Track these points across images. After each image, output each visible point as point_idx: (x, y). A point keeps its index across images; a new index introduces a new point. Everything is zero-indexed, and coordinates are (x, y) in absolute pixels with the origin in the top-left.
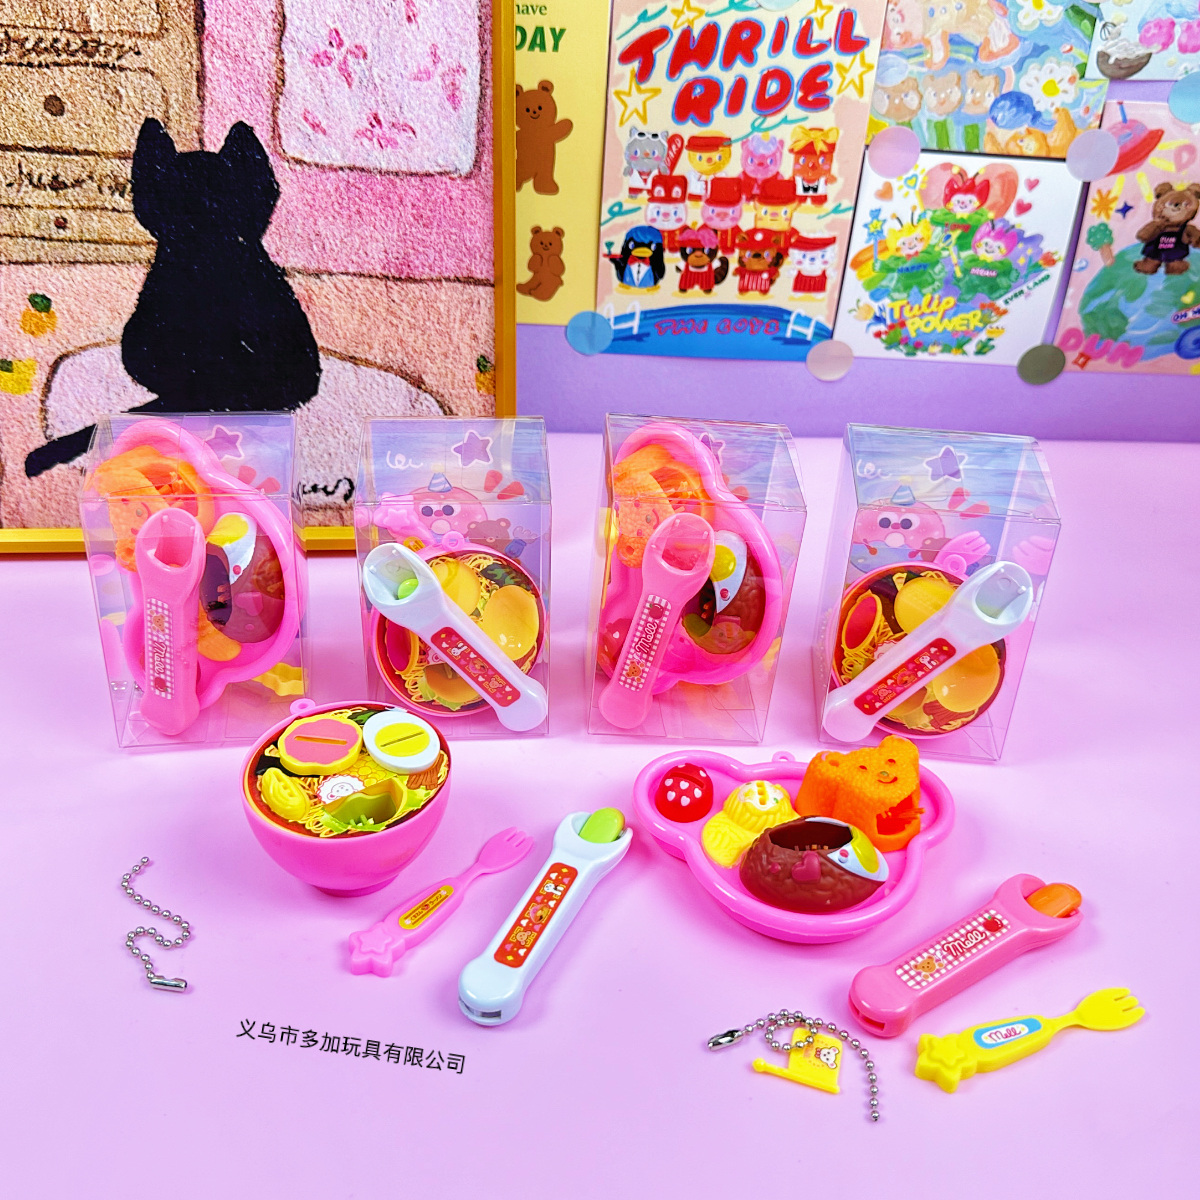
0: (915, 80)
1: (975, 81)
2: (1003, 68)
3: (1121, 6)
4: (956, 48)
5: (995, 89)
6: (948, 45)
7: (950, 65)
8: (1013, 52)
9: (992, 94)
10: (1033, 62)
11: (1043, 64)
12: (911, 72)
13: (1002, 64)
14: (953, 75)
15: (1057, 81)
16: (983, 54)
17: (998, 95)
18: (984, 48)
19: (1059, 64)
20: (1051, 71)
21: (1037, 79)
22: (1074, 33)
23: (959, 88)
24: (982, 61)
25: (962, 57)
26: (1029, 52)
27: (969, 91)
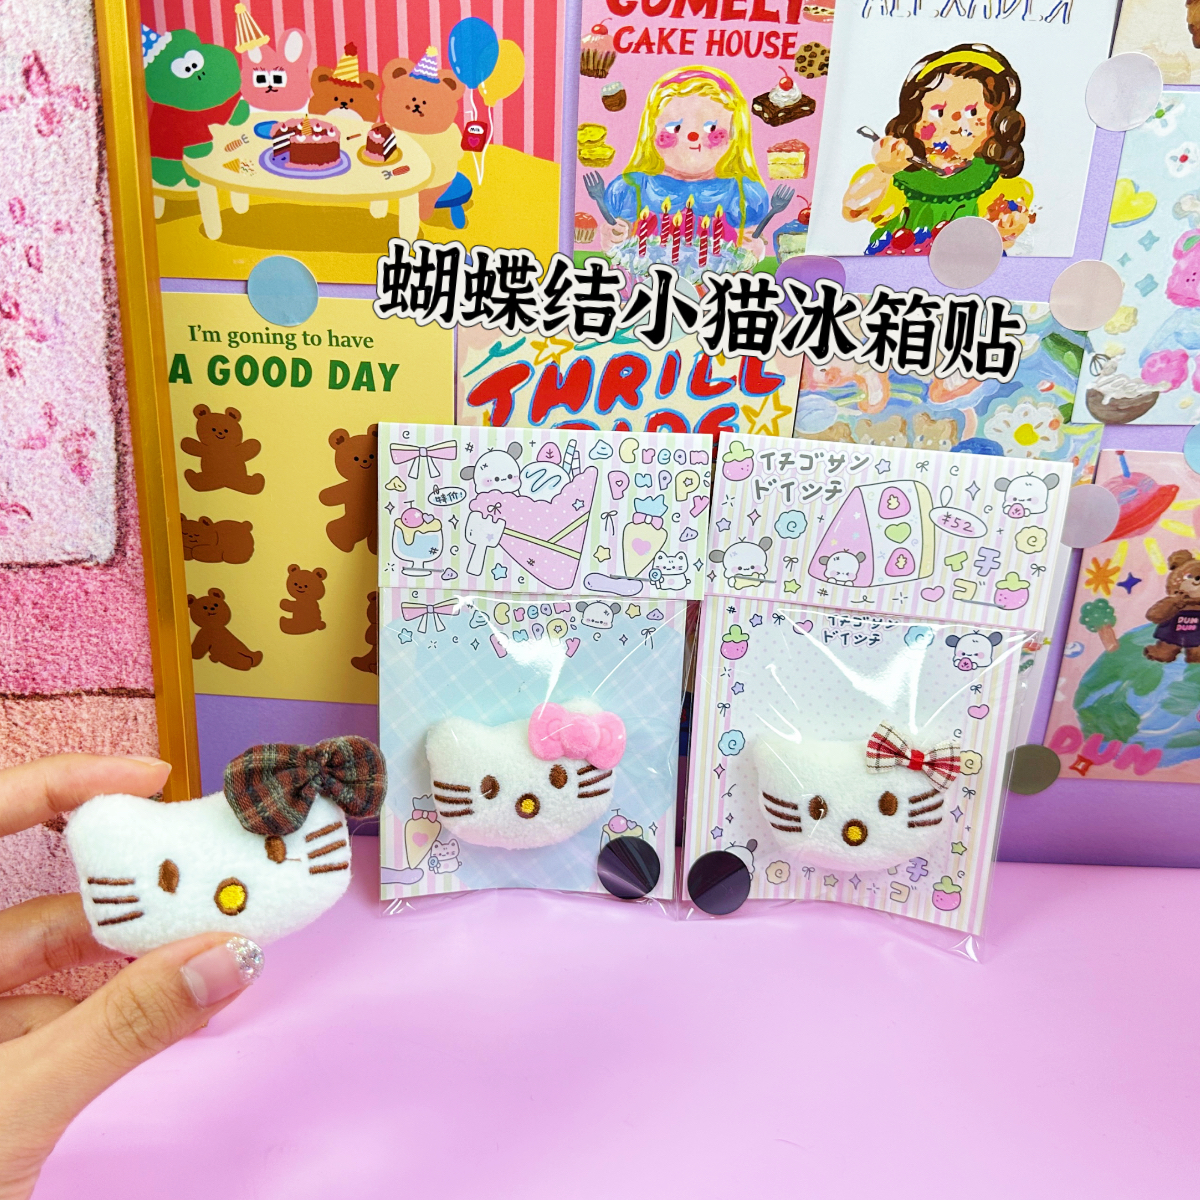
0: (847, 425)
1: (926, 426)
2: (960, 409)
3: (1116, 334)
4: (899, 386)
5: (952, 435)
6: (888, 381)
7: (890, 407)
8: (974, 390)
9: (949, 442)
10: (1002, 403)
11: (1014, 405)
12: (841, 416)
13: (959, 406)
14: (896, 420)
15: (1034, 426)
16: (935, 393)
17: (957, 444)
18: (936, 387)
19: (1035, 405)
20: (1026, 414)
21: (1007, 424)
22: (1056, 368)
23: (904, 434)
24: (934, 403)
25: (907, 397)
26: (996, 391)
27: (918, 438)
